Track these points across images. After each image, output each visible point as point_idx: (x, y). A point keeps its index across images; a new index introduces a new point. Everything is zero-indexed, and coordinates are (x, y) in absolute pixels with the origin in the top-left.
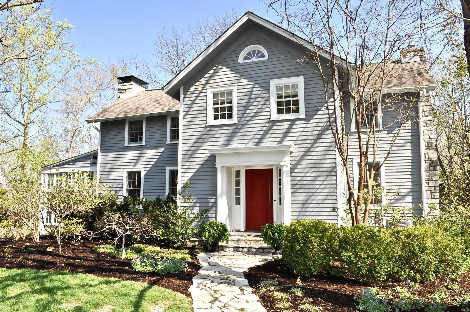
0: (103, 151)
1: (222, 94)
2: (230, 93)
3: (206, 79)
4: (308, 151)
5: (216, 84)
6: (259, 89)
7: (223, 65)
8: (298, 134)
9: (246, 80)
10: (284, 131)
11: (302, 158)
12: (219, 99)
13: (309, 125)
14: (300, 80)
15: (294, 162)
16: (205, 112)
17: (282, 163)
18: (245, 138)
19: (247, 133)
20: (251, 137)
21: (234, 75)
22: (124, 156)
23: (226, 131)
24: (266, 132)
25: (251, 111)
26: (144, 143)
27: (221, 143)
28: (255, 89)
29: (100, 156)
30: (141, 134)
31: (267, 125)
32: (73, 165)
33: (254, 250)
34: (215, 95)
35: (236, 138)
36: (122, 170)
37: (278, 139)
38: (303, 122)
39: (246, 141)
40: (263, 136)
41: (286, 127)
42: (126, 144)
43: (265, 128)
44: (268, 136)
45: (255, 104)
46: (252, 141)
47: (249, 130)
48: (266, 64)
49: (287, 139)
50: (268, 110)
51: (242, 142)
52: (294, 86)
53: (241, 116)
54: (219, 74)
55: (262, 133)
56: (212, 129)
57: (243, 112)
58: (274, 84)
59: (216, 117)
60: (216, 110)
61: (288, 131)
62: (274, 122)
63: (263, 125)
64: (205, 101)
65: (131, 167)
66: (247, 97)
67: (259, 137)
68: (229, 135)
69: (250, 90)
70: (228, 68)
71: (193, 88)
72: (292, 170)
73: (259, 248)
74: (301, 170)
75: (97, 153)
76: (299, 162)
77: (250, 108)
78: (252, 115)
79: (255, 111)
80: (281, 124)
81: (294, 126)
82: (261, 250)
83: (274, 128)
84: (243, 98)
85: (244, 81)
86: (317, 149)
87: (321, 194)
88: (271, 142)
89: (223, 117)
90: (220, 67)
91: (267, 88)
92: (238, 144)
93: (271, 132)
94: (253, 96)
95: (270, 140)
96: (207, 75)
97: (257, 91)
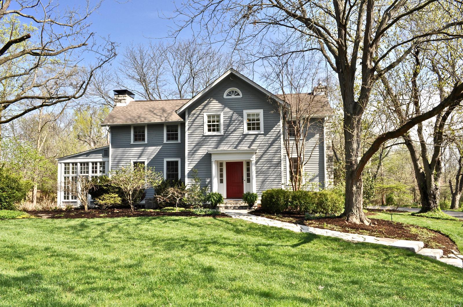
0: (113, 147)
1: (213, 116)
2: (219, 116)
3: (203, 106)
4: (265, 152)
5: (209, 110)
6: (236, 115)
7: (213, 99)
8: (260, 143)
9: (229, 109)
10: (252, 140)
11: (262, 156)
12: (212, 119)
13: (266, 138)
14: (261, 112)
15: (258, 158)
16: (202, 127)
17: (251, 159)
18: (228, 143)
19: (229, 141)
20: (231, 143)
21: (221, 105)
22: (130, 151)
23: (216, 139)
24: (241, 141)
25: (232, 128)
26: (146, 142)
27: (213, 146)
28: (234, 115)
29: (111, 150)
30: (144, 135)
31: (242, 136)
32: (87, 156)
33: (237, 208)
34: (209, 117)
35: (222, 144)
36: (129, 160)
37: (248, 145)
38: (262, 136)
39: (229, 146)
40: (239, 143)
41: (253, 138)
42: (132, 142)
43: (240, 139)
44: (242, 143)
45: (234, 124)
46: (232, 146)
47: (231, 139)
48: (240, 100)
49: (253, 145)
50: (242, 127)
51: (226, 146)
52: (258, 115)
53: (226, 131)
54: (211, 104)
55: (238, 141)
56: (207, 138)
57: (226, 128)
58: (245, 112)
59: (209, 130)
60: (209, 126)
61: (254, 141)
62: (246, 135)
63: (239, 136)
64: (202, 120)
65: (136, 159)
66: (229, 119)
67: (237, 143)
68: (218, 142)
69: (231, 115)
70: (216, 100)
71: (194, 111)
72: (257, 163)
73: (240, 207)
74: (262, 163)
75: (109, 148)
76: (260, 158)
77: (231, 126)
78: (232, 130)
79: (234, 128)
80: (250, 136)
81: (258, 138)
82: (241, 208)
83: (246, 138)
84: (227, 119)
85: (227, 109)
86: (271, 151)
87: (273, 176)
88: (244, 147)
89: (214, 130)
90: (211, 99)
91: (241, 115)
92: (223, 147)
93: (244, 141)
94: (233, 119)
95: (243, 145)
96: (203, 104)
97: (235, 116)
